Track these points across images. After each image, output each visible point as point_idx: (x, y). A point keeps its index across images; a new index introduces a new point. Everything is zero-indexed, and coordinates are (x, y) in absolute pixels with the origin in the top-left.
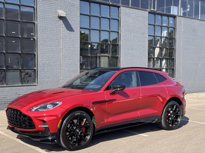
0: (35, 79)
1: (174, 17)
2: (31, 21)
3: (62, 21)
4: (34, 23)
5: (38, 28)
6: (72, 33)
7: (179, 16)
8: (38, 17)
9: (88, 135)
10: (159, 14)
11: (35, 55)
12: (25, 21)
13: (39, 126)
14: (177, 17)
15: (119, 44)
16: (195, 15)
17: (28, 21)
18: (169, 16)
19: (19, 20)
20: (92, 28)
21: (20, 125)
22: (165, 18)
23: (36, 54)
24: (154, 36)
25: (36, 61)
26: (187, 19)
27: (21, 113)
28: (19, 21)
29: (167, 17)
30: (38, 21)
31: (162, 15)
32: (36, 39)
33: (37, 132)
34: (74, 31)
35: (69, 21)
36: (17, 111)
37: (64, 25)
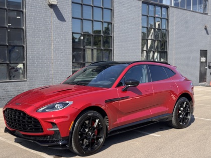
0: (24, 73)
1: (167, 7)
2: (19, 9)
3: (52, 10)
4: (23, 12)
5: (27, 17)
6: (64, 23)
7: (172, 7)
8: (27, 5)
9: (100, 138)
10: (152, 4)
11: (23, 47)
12: (12, 9)
13: (48, 129)
14: (170, 8)
15: (112, 35)
16: (187, 6)
17: (15, 9)
18: (162, 6)
19: (6, 7)
20: (84, 18)
21: (24, 129)
22: (158, 8)
23: (25, 46)
24: (147, 28)
25: (25, 54)
26: (179, 10)
27: (25, 114)
28: (6, 9)
29: (159, 8)
30: (27, 9)
31: (155, 5)
32: (24, 29)
33: (46, 136)
34: (65, 21)
35: (61, 10)
36: (20, 112)
37: (55, 15)
